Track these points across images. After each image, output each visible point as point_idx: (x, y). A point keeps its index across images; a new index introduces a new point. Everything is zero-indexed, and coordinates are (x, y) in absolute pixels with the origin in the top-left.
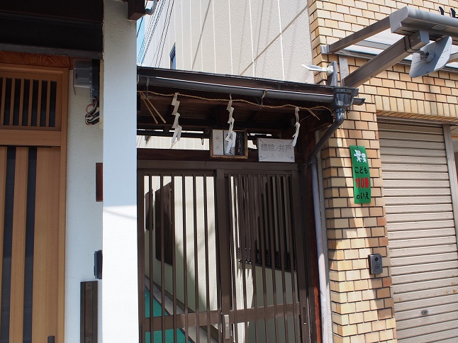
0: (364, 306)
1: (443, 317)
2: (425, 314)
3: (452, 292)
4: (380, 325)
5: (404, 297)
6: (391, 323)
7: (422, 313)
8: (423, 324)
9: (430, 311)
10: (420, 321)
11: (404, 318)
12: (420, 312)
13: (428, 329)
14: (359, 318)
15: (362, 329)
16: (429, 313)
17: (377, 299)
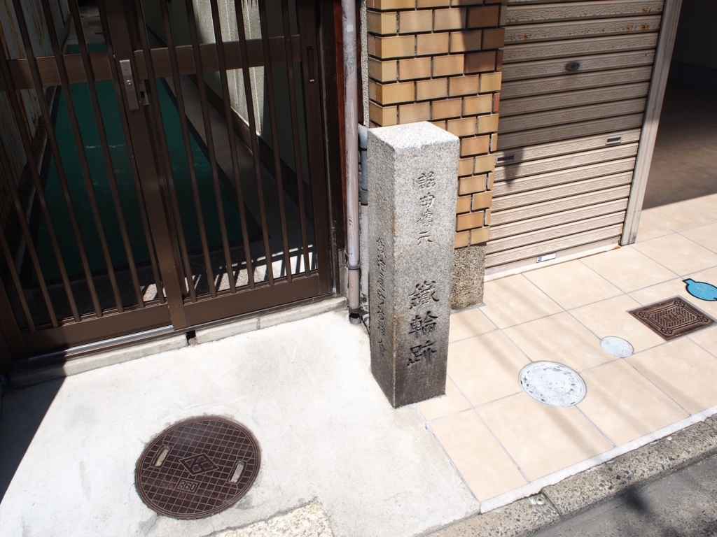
0: (436, 43)
1: (608, 78)
2: (572, 69)
3: (639, 29)
4: (467, 85)
5: (535, 32)
6: (492, 81)
7: (567, 67)
8: (565, 88)
9: (585, 64)
10: (559, 83)
11: (529, 75)
12: (563, 65)
13: (573, 98)
14: (421, 68)
15: (425, 90)
16: (583, 68)
17: (466, 30)
